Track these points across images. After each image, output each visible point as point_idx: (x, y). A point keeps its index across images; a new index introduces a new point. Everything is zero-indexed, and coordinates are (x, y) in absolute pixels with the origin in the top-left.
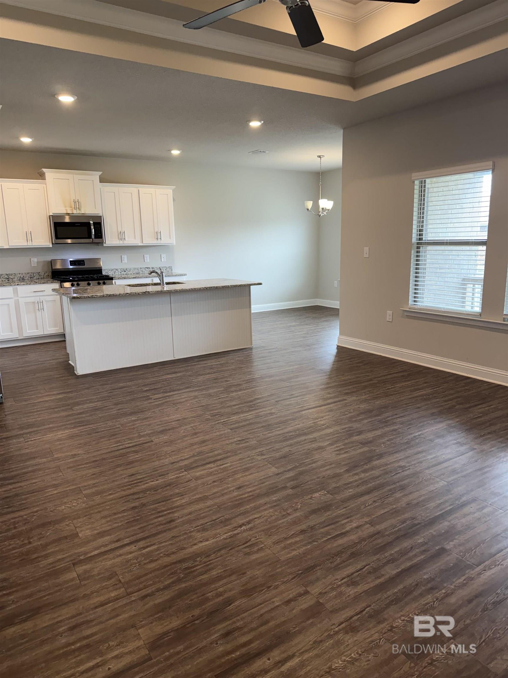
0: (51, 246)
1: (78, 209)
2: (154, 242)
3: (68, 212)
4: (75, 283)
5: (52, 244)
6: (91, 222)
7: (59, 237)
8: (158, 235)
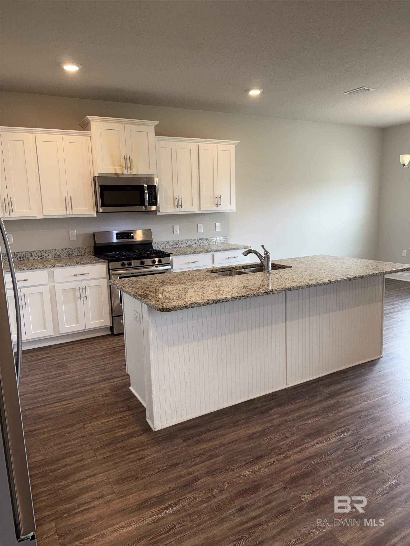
0: (95, 215)
1: (129, 169)
2: (213, 209)
3: (117, 173)
4: (126, 262)
5: (97, 212)
6: (145, 185)
7: (105, 204)
8: (217, 201)
